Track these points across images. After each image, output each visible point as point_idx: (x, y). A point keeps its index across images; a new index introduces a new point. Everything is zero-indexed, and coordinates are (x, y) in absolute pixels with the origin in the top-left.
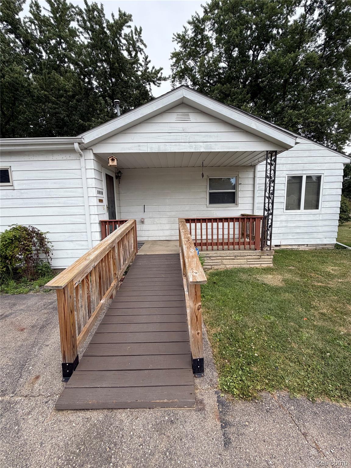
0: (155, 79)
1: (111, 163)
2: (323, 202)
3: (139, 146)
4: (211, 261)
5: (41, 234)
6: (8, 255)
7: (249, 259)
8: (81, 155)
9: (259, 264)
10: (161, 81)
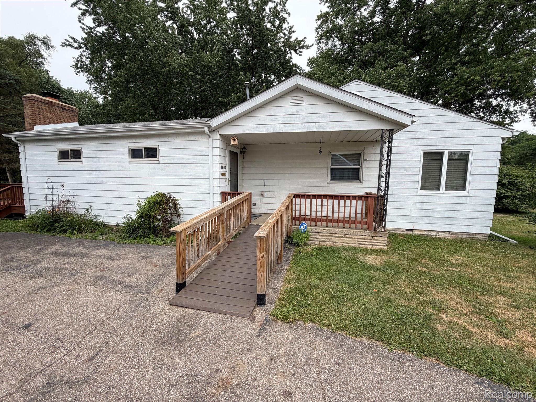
0: (297, 47)
1: (233, 143)
2: (471, 183)
3: (257, 127)
4: (320, 237)
5: (175, 200)
6: (151, 215)
7: (360, 239)
8: (209, 136)
9: (371, 245)
10: (303, 49)
